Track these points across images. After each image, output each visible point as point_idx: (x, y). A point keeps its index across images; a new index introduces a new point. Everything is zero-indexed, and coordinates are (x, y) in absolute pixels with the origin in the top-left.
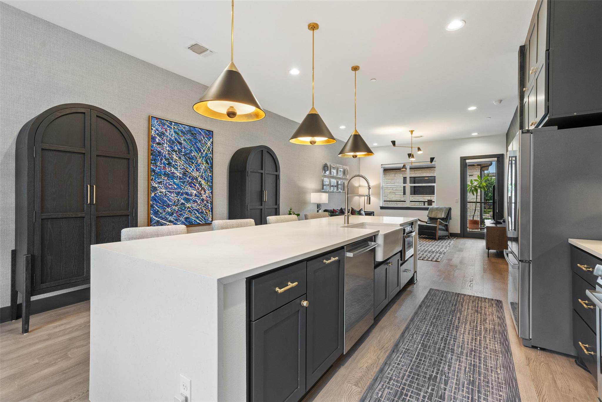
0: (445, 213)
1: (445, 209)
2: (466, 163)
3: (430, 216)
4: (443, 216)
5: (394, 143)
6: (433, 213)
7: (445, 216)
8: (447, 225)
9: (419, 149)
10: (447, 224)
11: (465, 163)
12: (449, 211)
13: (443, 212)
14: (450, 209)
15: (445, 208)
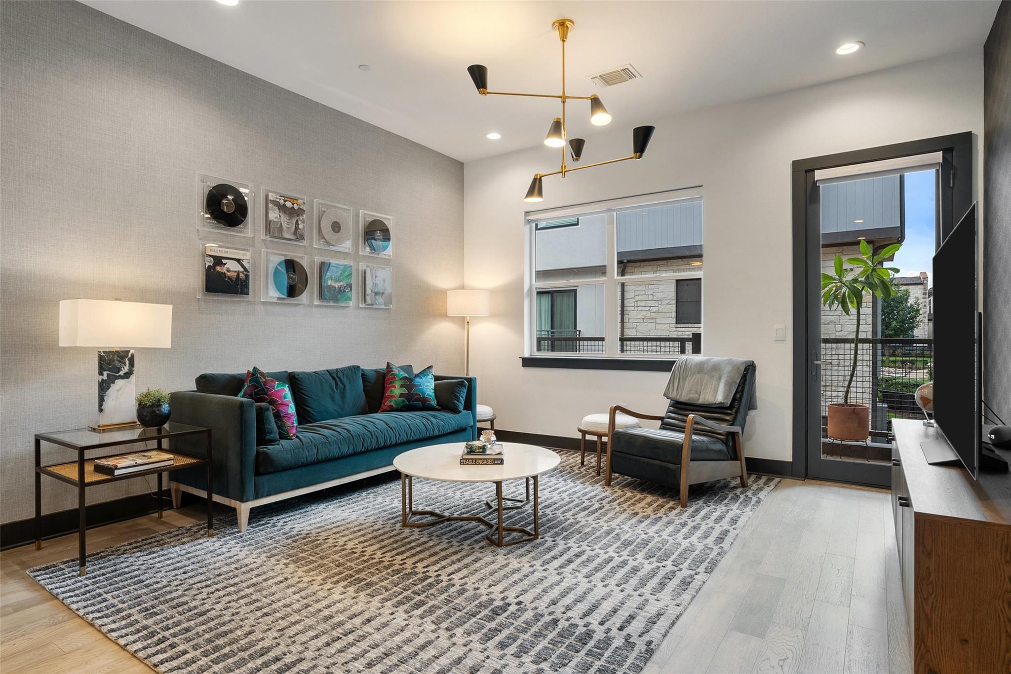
0: (729, 385)
1: (728, 369)
2: (815, 183)
3: (673, 395)
4: (719, 395)
5: (478, 74)
6: (688, 385)
7: (726, 397)
8: (733, 435)
9: (596, 103)
10: (736, 429)
11: (810, 184)
12: (744, 377)
13: (720, 378)
14: (749, 370)
15: (730, 362)
